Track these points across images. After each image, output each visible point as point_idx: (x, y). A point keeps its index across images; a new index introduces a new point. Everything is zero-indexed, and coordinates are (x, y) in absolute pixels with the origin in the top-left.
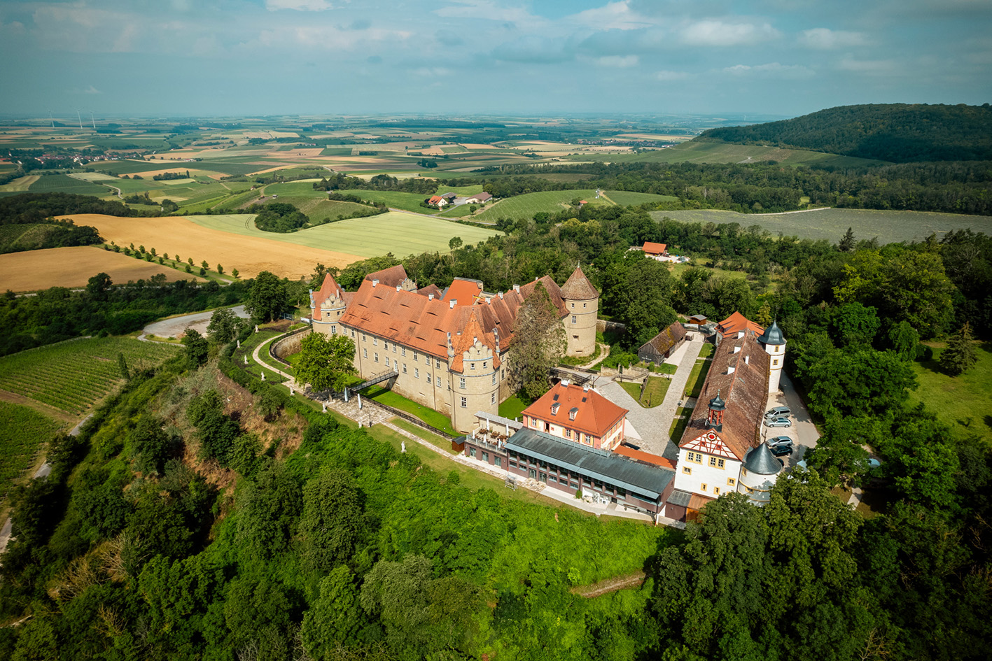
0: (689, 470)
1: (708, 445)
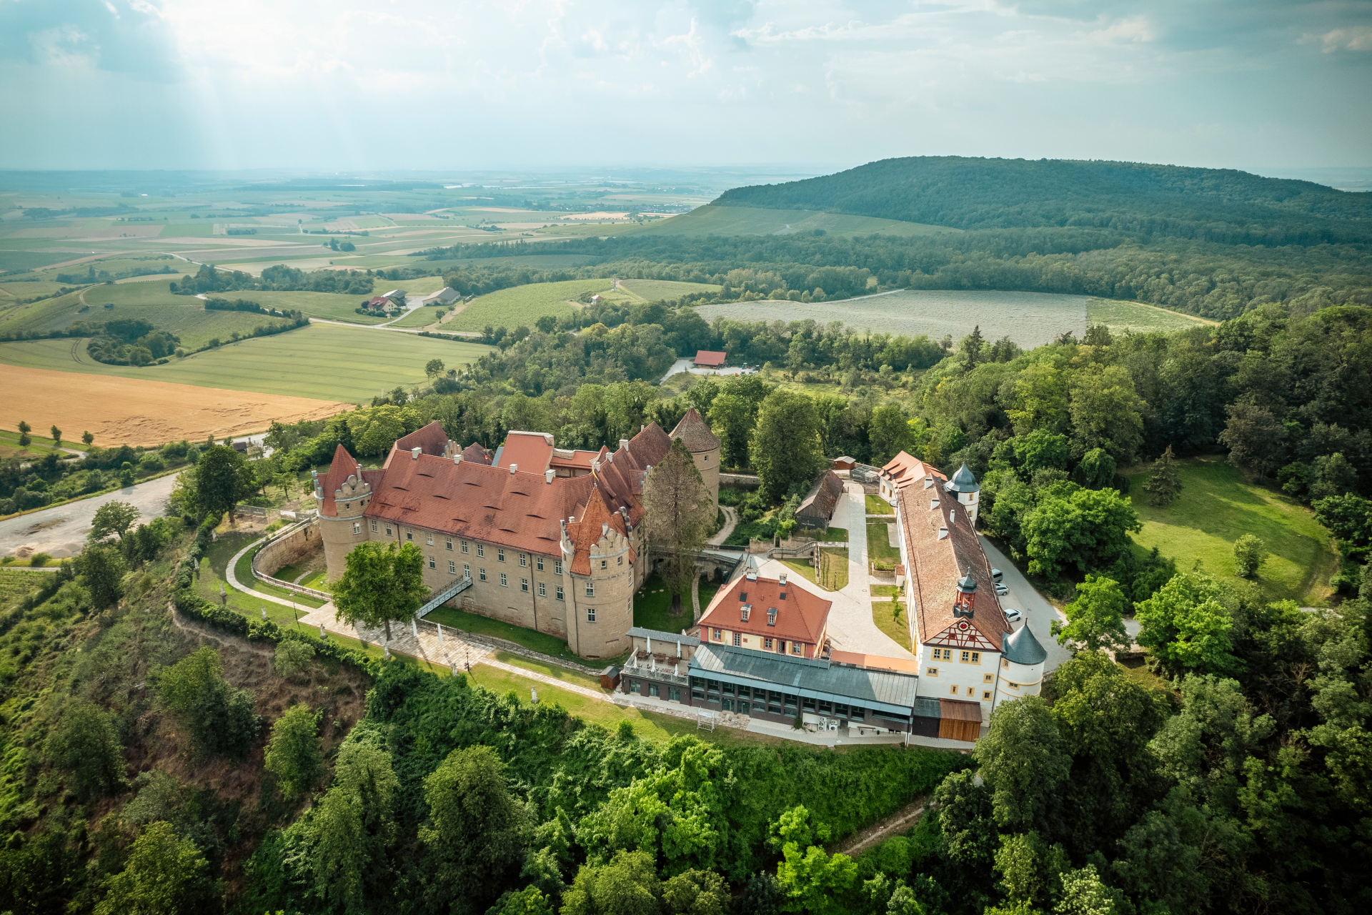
0: (935, 671)
1: (959, 637)
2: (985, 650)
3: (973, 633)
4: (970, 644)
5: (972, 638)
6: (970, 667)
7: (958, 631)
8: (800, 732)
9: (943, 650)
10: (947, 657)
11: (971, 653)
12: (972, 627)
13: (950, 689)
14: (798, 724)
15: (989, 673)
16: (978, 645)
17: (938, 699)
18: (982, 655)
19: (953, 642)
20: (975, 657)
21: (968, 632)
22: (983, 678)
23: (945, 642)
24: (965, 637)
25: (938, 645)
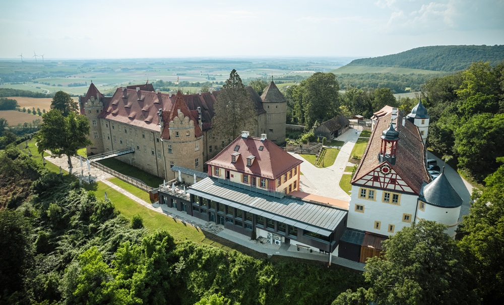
0: (362, 208)
1: (382, 180)
2: (404, 192)
3: (394, 177)
4: (391, 186)
5: (393, 181)
6: (390, 206)
7: (381, 175)
8: (253, 242)
9: (368, 190)
10: (371, 197)
11: (392, 194)
12: (393, 171)
13: (373, 225)
14: (254, 237)
15: (408, 213)
16: (398, 188)
17: (365, 232)
18: (402, 197)
19: (377, 184)
20: (396, 198)
21: (389, 176)
22: (402, 217)
23: (370, 183)
24: (387, 180)
25: (364, 186)
